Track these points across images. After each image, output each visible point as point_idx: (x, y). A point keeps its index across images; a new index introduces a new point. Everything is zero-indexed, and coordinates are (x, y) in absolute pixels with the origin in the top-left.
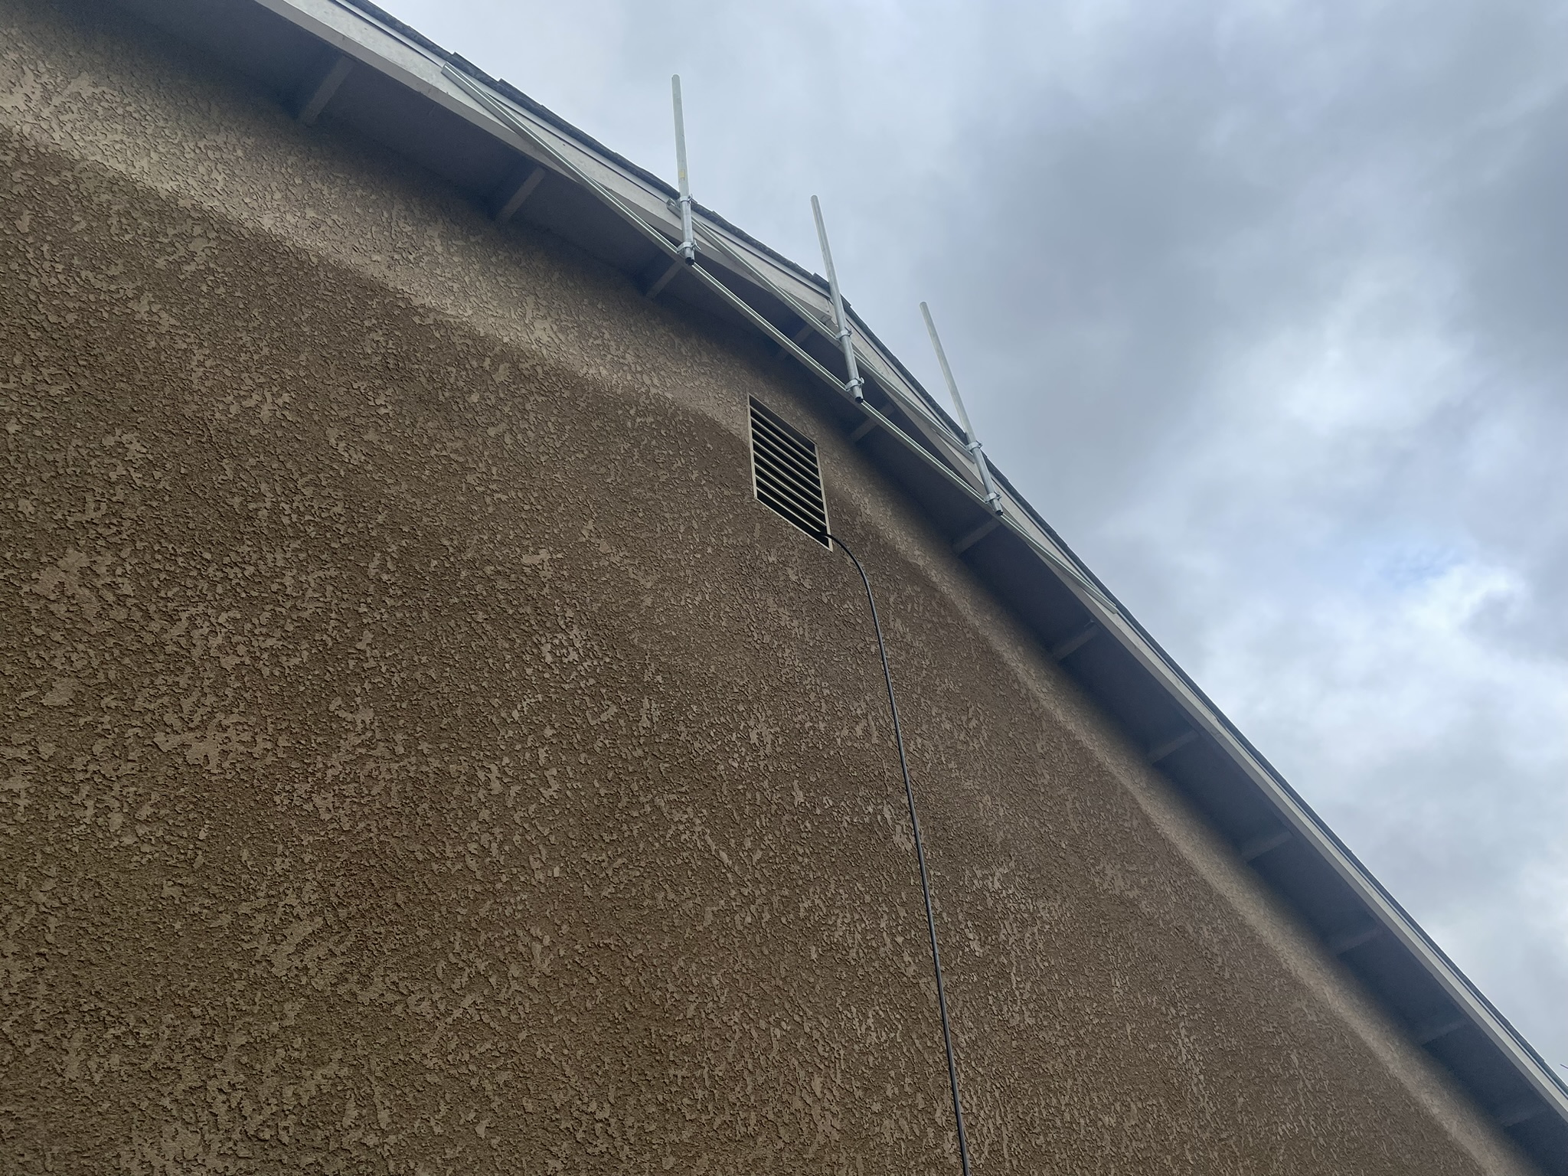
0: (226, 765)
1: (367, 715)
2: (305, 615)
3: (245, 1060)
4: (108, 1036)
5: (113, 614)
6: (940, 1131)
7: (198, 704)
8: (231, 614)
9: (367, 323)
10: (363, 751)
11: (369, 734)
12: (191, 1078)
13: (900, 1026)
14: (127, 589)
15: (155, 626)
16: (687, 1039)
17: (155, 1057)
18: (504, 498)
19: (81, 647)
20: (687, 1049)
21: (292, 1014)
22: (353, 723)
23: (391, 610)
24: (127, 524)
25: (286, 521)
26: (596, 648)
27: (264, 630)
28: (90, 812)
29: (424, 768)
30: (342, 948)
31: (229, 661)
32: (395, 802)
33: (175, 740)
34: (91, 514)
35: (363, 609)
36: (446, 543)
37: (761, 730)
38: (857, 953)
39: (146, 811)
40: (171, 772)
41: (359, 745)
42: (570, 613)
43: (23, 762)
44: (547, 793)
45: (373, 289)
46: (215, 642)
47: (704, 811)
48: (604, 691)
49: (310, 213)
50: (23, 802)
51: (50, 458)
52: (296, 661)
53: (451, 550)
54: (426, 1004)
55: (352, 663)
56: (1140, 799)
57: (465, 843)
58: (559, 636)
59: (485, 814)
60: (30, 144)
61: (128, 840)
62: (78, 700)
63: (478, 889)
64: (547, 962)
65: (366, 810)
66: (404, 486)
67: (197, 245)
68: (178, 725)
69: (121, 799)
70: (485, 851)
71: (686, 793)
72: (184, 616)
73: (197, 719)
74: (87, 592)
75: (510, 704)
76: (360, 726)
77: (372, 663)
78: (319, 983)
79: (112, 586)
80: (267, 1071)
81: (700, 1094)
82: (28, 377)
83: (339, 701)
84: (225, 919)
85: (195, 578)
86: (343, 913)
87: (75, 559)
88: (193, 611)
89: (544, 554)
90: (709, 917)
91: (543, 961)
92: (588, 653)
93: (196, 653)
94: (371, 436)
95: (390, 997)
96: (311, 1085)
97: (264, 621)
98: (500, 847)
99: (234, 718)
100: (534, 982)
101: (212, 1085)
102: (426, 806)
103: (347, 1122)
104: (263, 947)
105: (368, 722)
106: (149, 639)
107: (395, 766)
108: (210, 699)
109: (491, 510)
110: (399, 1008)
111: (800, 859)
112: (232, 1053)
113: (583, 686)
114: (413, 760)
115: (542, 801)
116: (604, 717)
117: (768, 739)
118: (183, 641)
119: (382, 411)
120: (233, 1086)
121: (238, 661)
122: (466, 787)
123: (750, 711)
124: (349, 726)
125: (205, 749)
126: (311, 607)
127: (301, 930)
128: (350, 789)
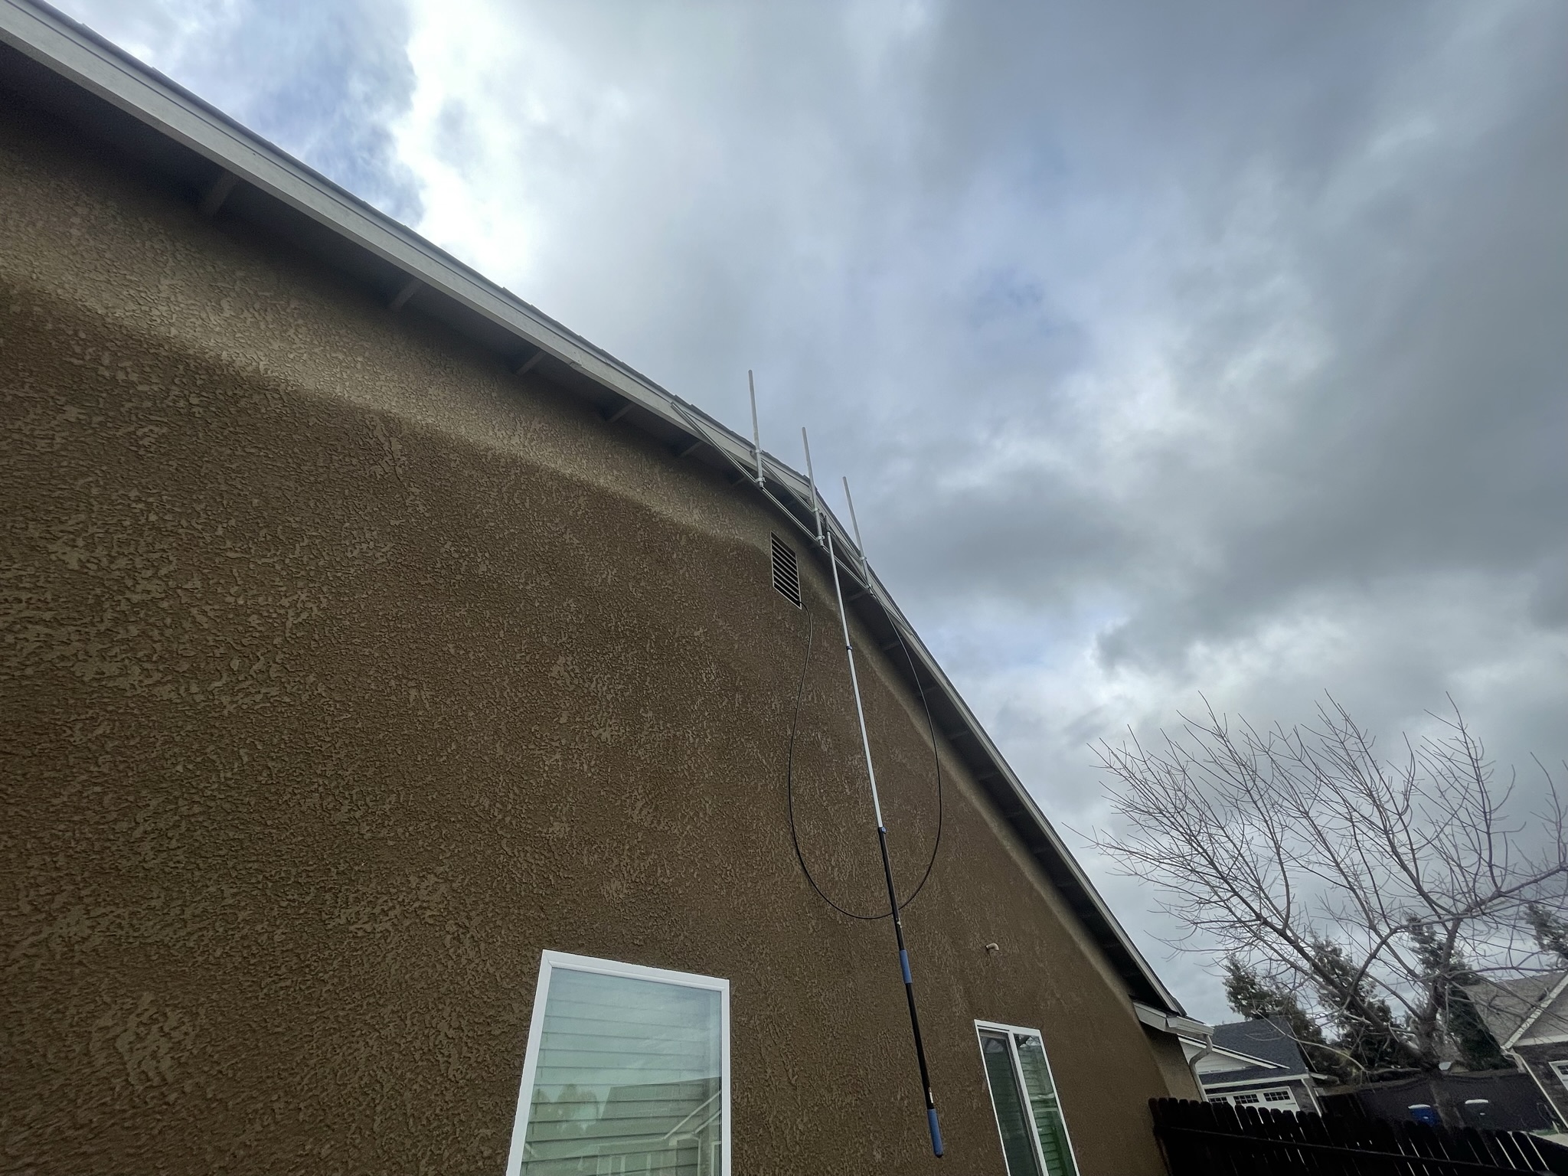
0: (612, 741)
1: (650, 714)
2: (629, 672)
3: (629, 854)
4: (593, 848)
5: (574, 682)
6: (833, 868)
7: (602, 717)
8: (608, 676)
9: (638, 526)
10: (651, 730)
11: (652, 722)
12: (616, 862)
13: (821, 827)
14: (577, 671)
15: (586, 685)
16: (753, 838)
17: (606, 855)
18: (687, 604)
19: (567, 698)
20: (754, 842)
21: (640, 837)
22: (647, 718)
23: (655, 666)
24: (574, 641)
25: (620, 630)
26: (720, 672)
27: (618, 682)
28: (578, 765)
29: (669, 735)
30: (652, 810)
31: (609, 697)
32: (662, 750)
33: (598, 732)
34: (564, 639)
35: (646, 666)
36: (669, 631)
37: (776, 703)
38: (808, 798)
39: (593, 762)
40: (598, 746)
41: (649, 727)
42: (711, 657)
43: (559, 748)
44: (707, 741)
45: (639, 507)
46: (604, 689)
47: (757, 742)
48: (723, 692)
49: (615, 472)
52: (628, 693)
53: (671, 634)
54: (676, 830)
56: (910, 715)
57: (683, 764)
59: (689, 752)
60: (523, 462)
62: (569, 720)
63: (688, 783)
67: (581, 500)
69: (586, 758)
75: (694, 703)
79: (573, 670)
81: (758, 858)
82: (538, 579)
88: (596, 676)
89: (701, 630)
90: (760, 787)
91: (709, 810)
92: (718, 676)
93: (600, 694)
94: (643, 583)
96: (647, 862)
97: (617, 677)
98: (693, 766)
99: (613, 721)
100: (707, 819)
101: (622, 864)
102: (671, 751)
103: (658, 875)
104: (629, 811)
105: (651, 717)
106: (586, 691)
107: (661, 735)
113: (716, 691)
116: (723, 704)
117: (778, 707)
123: (772, 694)
125: (606, 735)
127: (639, 804)
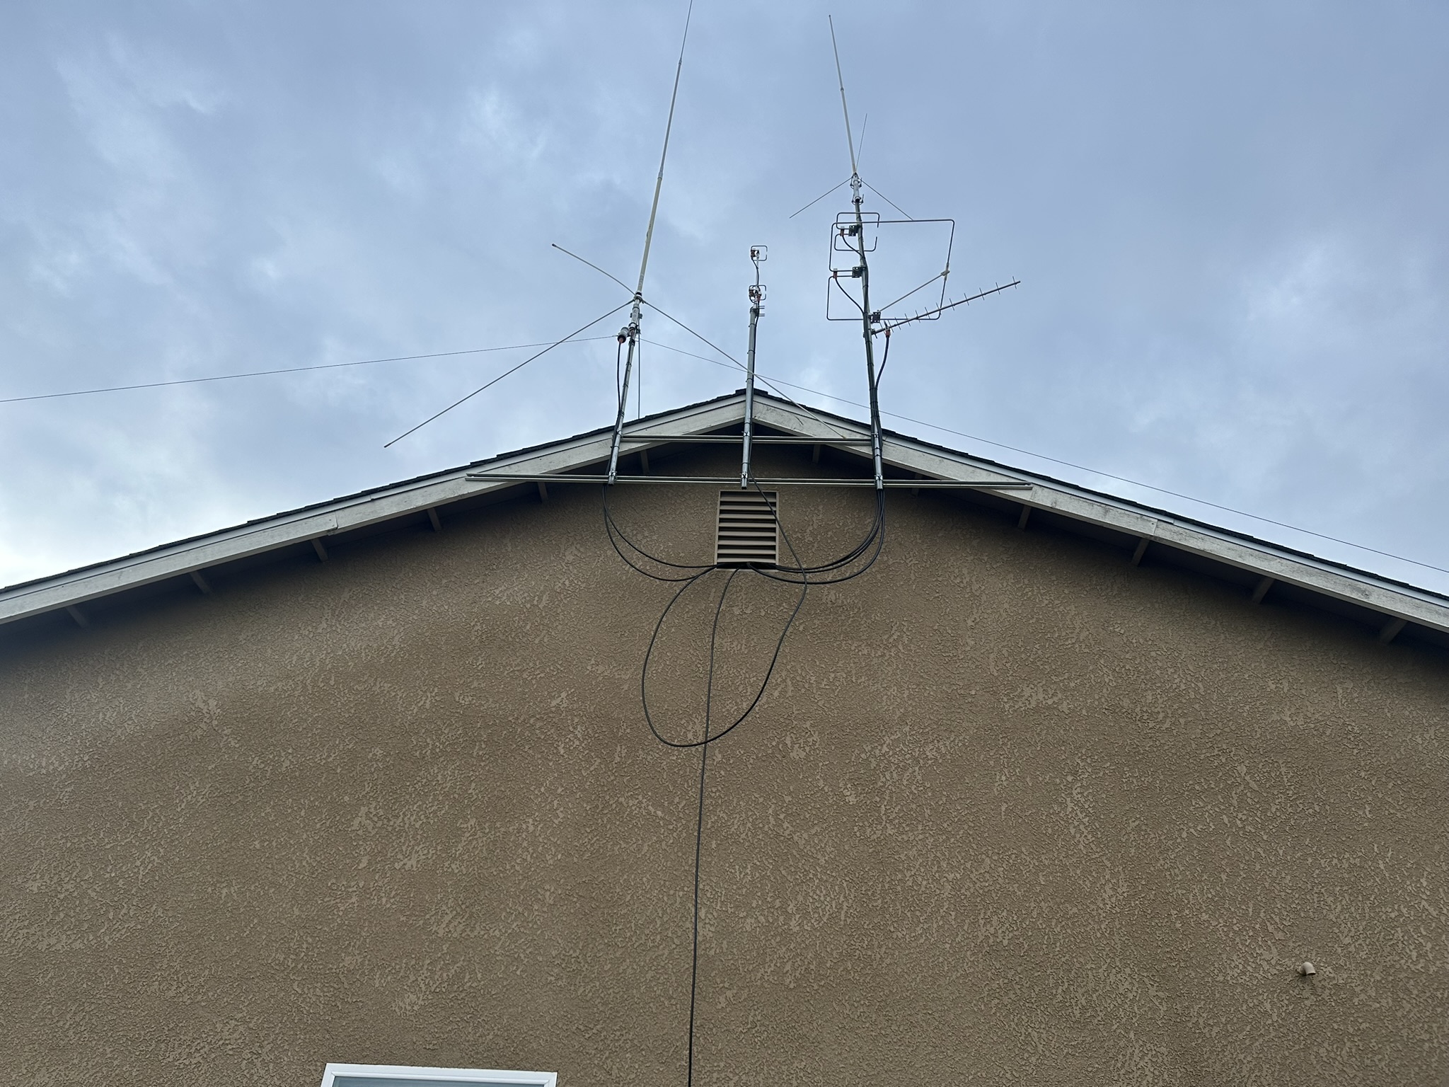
0: (419, 866)
3: (430, 968)
4: (387, 971)
5: (377, 825)
8: (418, 804)
9: (472, 624)
10: (471, 838)
11: (473, 830)
12: (412, 978)
13: (771, 867)
17: (401, 974)
18: (542, 675)
19: (368, 843)
21: (445, 949)
22: (467, 828)
23: (483, 768)
24: (379, 787)
25: (438, 750)
26: (590, 732)
27: (431, 805)
28: (376, 900)
29: (498, 834)
30: (464, 920)
32: (485, 854)
35: (472, 773)
36: (510, 719)
38: (747, 834)
40: (400, 876)
41: (470, 836)
42: (576, 720)
43: (355, 891)
44: (556, 822)
46: (412, 819)
47: (650, 794)
48: (593, 754)
50: (356, 905)
51: (351, 775)
52: (443, 812)
53: (513, 721)
54: (497, 931)
55: (466, 801)
57: (515, 860)
58: (569, 737)
61: (388, 906)
62: (369, 863)
63: (520, 878)
64: (552, 898)
65: (473, 862)
66: (491, 700)
68: (402, 857)
70: (525, 860)
71: (640, 788)
72: (401, 813)
73: (408, 852)
74: (368, 821)
76: (470, 827)
77: (475, 797)
78: (455, 935)
80: (437, 969)
82: (341, 747)
83: (461, 821)
84: (421, 922)
85: (404, 796)
86: (463, 907)
87: (364, 810)
88: (404, 810)
91: (550, 899)
94: (475, 684)
95: (482, 933)
96: (453, 971)
97: (430, 800)
98: (531, 857)
99: (421, 847)
101: (419, 979)
102: (498, 851)
103: (466, 980)
105: (473, 824)
106: (390, 829)
107: (485, 839)
108: (412, 842)
109: (535, 686)
110: (486, 936)
111: (713, 795)
112: (426, 967)
113: (581, 757)
114: (493, 833)
115: (555, 825)
116: (592, 769)
117: (700, 733)
118: (402, 824)
119: (480, 667)
120: (426, 977)
121: (421, 822)
122: (517, 835)
124: (466, 830)
126: (449, 785)
128: (466, 857)
